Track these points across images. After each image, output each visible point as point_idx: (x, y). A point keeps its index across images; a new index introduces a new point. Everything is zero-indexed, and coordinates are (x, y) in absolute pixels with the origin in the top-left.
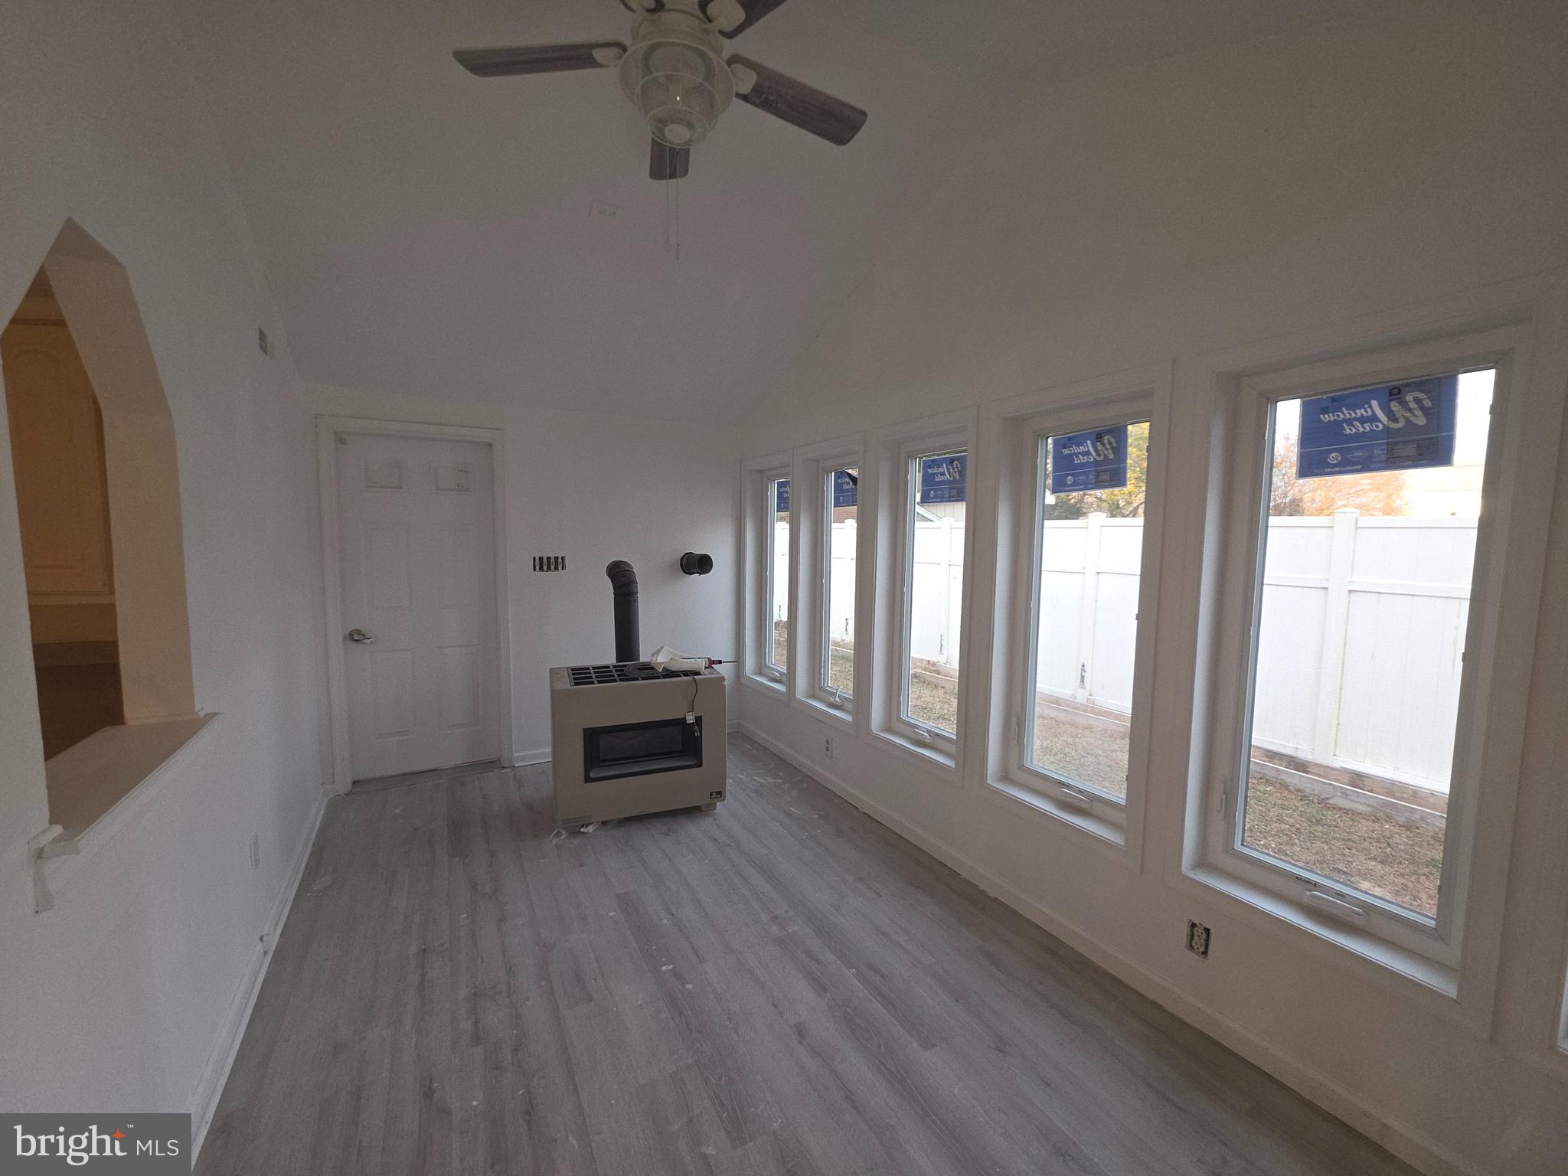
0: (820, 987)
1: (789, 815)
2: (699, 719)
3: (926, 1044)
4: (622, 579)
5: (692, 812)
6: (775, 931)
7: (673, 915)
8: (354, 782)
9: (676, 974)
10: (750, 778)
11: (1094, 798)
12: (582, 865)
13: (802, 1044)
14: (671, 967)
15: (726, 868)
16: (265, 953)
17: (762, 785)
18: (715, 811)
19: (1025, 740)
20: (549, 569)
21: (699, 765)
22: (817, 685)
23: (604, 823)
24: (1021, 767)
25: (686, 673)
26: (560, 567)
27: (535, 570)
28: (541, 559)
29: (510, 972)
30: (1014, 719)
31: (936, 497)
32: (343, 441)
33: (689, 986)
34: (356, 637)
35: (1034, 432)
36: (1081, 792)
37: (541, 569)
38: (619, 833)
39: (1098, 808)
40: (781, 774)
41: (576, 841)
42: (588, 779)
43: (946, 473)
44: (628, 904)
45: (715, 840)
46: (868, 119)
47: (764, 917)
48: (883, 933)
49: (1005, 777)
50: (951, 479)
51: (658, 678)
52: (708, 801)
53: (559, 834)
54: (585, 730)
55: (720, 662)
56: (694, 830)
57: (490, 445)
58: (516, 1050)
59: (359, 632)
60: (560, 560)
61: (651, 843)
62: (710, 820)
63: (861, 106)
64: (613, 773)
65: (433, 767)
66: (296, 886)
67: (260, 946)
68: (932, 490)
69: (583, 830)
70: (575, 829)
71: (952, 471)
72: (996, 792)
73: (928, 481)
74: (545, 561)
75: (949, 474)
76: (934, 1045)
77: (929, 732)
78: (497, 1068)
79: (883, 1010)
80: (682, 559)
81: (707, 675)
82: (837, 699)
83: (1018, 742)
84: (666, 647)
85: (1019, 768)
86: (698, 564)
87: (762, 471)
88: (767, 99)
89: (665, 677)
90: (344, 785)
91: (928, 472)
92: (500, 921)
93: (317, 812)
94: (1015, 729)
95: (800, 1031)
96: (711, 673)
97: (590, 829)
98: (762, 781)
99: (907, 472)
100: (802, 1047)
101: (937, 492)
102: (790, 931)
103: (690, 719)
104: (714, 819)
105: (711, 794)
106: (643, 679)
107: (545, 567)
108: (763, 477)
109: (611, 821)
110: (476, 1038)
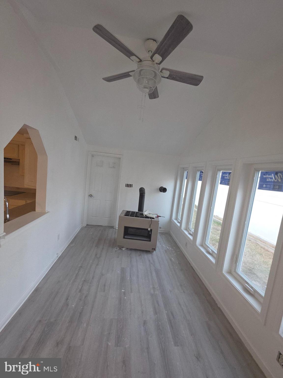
0: (156, 313)
1: (171, 260)
2: (151, 230)
3: (176, 344)
4: (142, 192)
5: (148, 252)
6: (152, 291)
7: (131, 277)
8: (87, 225)
9: (124, 293)
10: (166, 247)
11: (255, 291)
12: (118, 257)
13: (143, 326)
14: (124, 291)
15: (148, 269)
16: (57, 257)
17: (168, 249)
18: (153, 253)
19: (238, 263)
20: (129, 187)
21: (150, 241)
22: (188, 227)
23: (127, 248)
24: (235, 271)
25: (151, 218)
26: (131, 187)
27: (126, 186)
28: (127, 184)
29: (93, 278)
30: (235, 256)
31: (224, 183)
32: (93, 156)
33: (126, 298)
34: (91, 196)
35: (255, 169)
36: (252, 287)
37: (127, 186)
38: (129, 252)
39: (256, 295)
40: (174, 248)
41: (120, 251)
42: (124, 238)
43: (228, 177)
44: (123, 271)
45: (149, 261)
46: (204, 78)
47: (151, 287)
48: (180, 304)
49: (230, 272)
50: (229, 178)
51: (143, 218)
52: (152, 250)
53: (117, 248)
54: (125, 227)
55: (160, 216)
56: (146, 256)
57: (120, 158)
58: (86, 297)
59: (91, 195)
60: (131, 185)
61: (135, 257)
62: (151, 255)
63: (202, 75)
64: (130, 238)
65: (101, 225)
66: (68, 244)
67: (56, 256)
68: (223, 181)
69: (122, 249)
70: (121, 248)
71: (229, 176)
72: (224, 276)
73: (223, 178)
74: (128, 185)
75: (229, 177)
76: (178, 346)
77: (212, 250)
78: (80, 300)
79: (169, 327)
80: (160, 188)
81: (156, 219)
82: (191, 232)
83: (235, 263)
84: (148, 210)
85: (234, 271)
86: (163, 190)
87: (184, 168)
88: (173, 77)
89: (146, 218)
90: (85, 225)
91: (223, 175)
92: (97, 265)
93: (78, 230)
94: (235, 259)
95: (145, 323)
96: (157, 219)
97: (124, 249)
98: (168, 248)
99: (217, 175)
100: (143, 328)
101: (224, 181)
102: (156, 293)
103: (149, 229)
104: (152, 255)
105: (152, 249)
106: (140, 217)
107: (128, 186)
108: (184, 169)
109: (129, 248)
110: (80, 291)
